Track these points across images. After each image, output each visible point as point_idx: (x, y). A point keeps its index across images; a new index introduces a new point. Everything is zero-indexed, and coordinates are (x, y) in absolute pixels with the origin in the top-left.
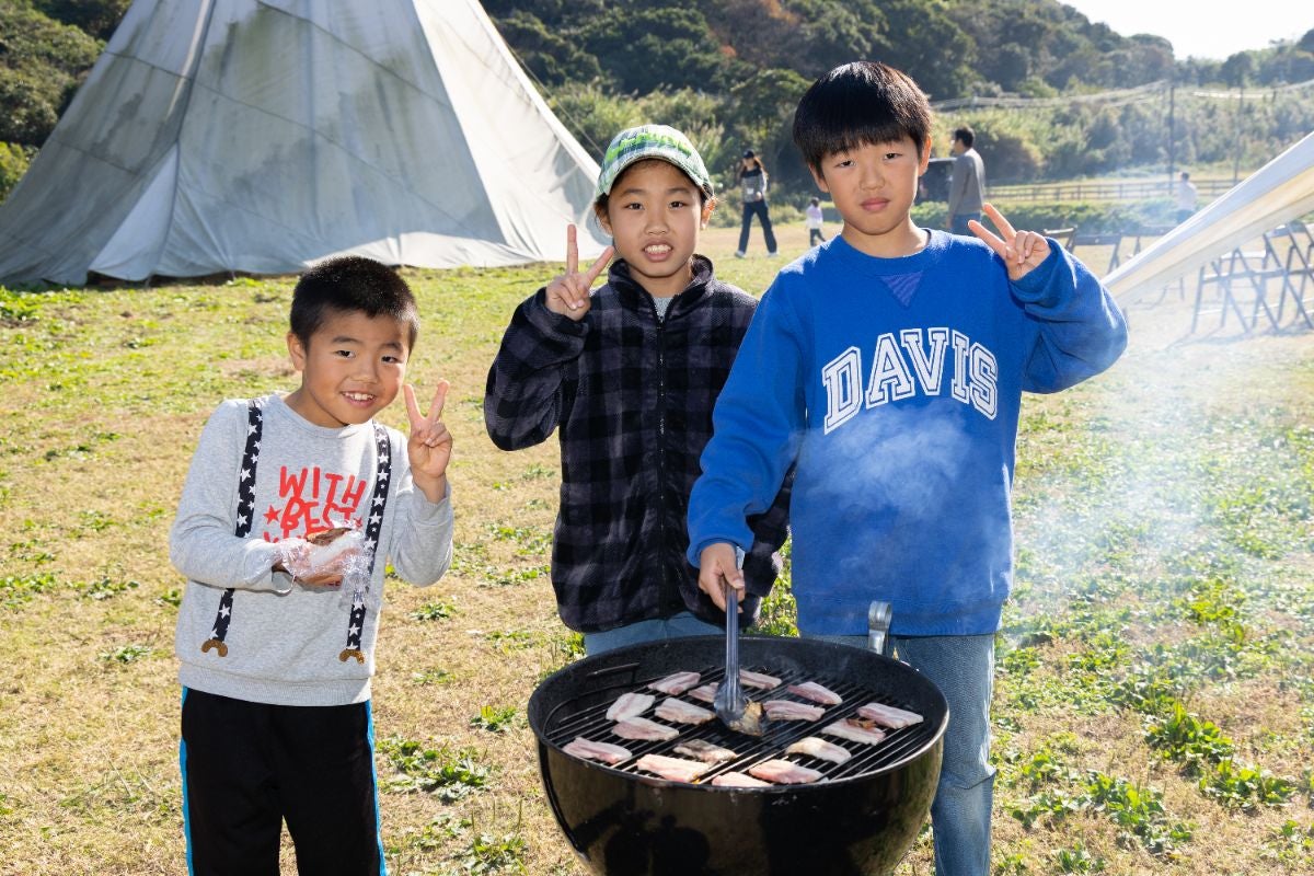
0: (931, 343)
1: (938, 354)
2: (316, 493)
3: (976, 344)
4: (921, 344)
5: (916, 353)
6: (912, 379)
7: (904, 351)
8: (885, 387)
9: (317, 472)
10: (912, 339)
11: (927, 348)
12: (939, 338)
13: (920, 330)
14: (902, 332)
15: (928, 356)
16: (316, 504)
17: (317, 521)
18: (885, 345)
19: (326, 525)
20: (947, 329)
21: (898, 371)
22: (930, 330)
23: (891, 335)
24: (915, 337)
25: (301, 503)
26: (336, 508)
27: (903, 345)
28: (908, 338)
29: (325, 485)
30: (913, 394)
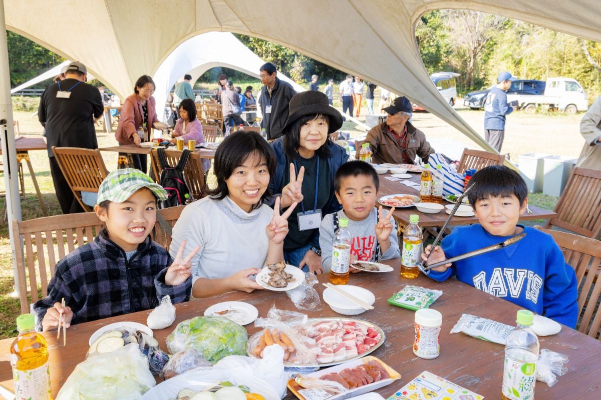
0: (518, 276)
1: (520, 282)
2: (359, 246)
3: (536, 275)
4: (513, 276)
5: (510, 279)
6: (507, 290)
7: (505, 277)
8: (494, 291)
9: (358, 238)
10: (509, 272)
11: (515, 278)
12: (522, 274)
13: (513, 270)
14: (505, 269)
15: (515, 282)
16: (360, 250)
17: (361, 255)
18: (497, 272)
19: (364, 255)
20: (526, 271)
21: (501, 285)
22: (518, 270)
23: (500, 269)
24: (510, 273)
25: (354, 250)
26: (367, 249)
27: (505, 274)
28: (507, 272)
29: (361, 242)
30: (506, 296)
